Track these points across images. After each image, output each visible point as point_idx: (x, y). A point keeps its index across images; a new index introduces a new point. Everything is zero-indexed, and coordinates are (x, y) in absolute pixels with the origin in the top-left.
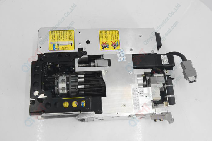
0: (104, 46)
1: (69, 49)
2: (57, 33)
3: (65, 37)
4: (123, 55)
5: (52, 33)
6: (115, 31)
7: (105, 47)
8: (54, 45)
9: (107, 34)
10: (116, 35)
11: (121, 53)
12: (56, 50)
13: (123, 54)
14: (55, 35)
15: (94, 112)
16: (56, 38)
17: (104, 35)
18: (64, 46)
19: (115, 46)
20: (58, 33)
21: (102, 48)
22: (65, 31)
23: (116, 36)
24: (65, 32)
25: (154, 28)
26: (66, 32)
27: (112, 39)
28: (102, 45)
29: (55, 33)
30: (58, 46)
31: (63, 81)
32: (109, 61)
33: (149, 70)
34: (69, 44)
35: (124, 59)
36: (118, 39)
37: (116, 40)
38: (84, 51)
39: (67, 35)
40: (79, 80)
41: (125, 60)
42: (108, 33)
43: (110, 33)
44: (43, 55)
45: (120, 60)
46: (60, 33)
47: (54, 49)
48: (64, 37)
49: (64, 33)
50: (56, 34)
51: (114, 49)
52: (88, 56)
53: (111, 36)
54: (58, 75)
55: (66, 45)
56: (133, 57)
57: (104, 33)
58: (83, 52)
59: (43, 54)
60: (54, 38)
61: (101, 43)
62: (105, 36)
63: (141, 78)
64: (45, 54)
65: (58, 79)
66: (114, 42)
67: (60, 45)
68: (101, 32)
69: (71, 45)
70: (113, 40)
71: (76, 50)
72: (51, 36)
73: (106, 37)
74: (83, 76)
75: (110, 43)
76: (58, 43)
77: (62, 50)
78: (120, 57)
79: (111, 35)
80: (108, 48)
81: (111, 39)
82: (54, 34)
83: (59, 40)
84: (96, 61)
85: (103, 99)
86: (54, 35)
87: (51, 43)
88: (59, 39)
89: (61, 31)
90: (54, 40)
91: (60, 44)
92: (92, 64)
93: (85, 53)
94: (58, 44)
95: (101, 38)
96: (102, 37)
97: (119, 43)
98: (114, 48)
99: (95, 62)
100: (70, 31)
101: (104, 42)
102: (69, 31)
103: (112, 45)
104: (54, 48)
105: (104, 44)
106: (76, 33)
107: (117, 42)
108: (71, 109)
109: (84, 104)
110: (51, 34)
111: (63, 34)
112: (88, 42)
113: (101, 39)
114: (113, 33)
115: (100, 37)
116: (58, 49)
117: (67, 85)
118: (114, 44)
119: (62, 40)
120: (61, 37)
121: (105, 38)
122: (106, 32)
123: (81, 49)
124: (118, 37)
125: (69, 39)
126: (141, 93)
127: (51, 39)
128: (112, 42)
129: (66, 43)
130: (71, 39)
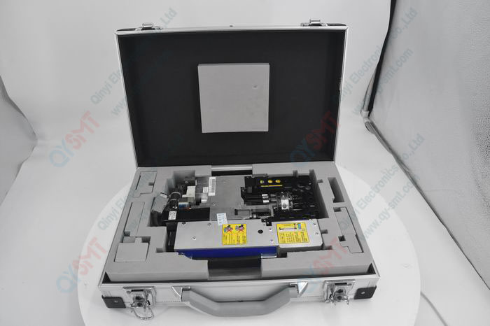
1: (282, 224)
6: (226, 243)
7: (240, 227)
8: (300, 228)
9: (237, 241)
10: (226, 239)
11: (222, 221)
12: (297, 223)
16: (300, 235)
17: (241, 238)
18: (288, 227)
19: (229, 228)
24: (290, 241)
27: (231, 235)
28: (244, 229)
29: (301, 240)
31: (285, 206)
34: (283, 229)
38: (265, 223)
41: (218, 214)
48: (290, 236)
56: (208, 218)
60: (302, 235)
61: (245, 231)
62: (239, 238)
66: (229, 232)
68: (245, 243)
69: (280, 228)
72: (306, 237)
74: (265, 201)
75: (234, 231)
76: (296, 230)
78: (223, 217)
79: (232, 239)
80: (237, 226)
85: (244, 186)
87: (304, 230)
90: (301, 233)
93: (263, 221)
95: (245, 237)
96: (243, 237)
97: (224, 231)
98: (229, 226)
101: (241, 232)
103: (231, 228)
104: (299, 225)
105: (241, 230)
108: (274, 179)
112: (261, 232)
113: (245, 235)
118: (229, 230)
119: (292, 233)
124: (224, 237)
125: (284, 235)
127: (305, 233)
128: (232, 232)
129: (286, 230)
130: (281, 234)
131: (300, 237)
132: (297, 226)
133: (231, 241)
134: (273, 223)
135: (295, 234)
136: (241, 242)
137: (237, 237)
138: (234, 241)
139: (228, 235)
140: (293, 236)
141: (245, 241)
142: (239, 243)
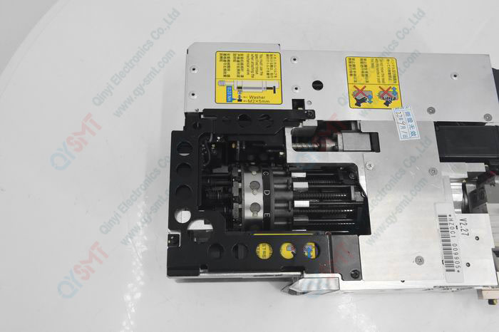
0: (360, 97)
1: (267, 103)
2: (235, 58)
3: (257, 68)
4: (410, 123)
5: (224, 57)
6: (388, 60)
7: (363, 100)
8: (229, 89)
9: (366, 66)
10: (389, 71)
11: (405, 118)
12: (234, 101)
13: (410, 120)
14: (231, 62)
15: (338, 275)
16: (233, 71)
17: (359, 70)
18: (256, 93)
19: (388, 97)
20: (238, 59)
21: (355, 102)
22: (255, 54)
23: (390, 74)
24: (257, 57)
25: (488, 55)
26: (261, 57)
27: (381, 80)
28: (355, 95)
29: (232, 59)
30: (240, 92)
31: (254, 186)
32: (374, 138)
33: (480, 167)
34: (268, 88)
35: (413, 134)
36: (395, 79)
37: (392, 82)
38: (307, 107)
39: (261, 64)
40: (297, 185)
41: (417, 137)
42: (368, 62)
43: (375, 64)
44: (201, 113)
45: (405, 136)
46: (245, 60)
47: (230, 99)
48: (255, 70)
49: (254, 58)
50: (234, 61)
51: (386, 107)
52: (318, 121)
53: (378, 74)
54: (239, 171)
55: (261, 91)
56: (437, 129)
57: (357, 62)
58: (304, 110)
59: (201, 111)
60: (229, 70)
61: (353, 90)
62: (363, 72)
63: (457, 187)
64: (206, 111)
65: (240, 182)
66: (385, 88)
67: (243, 90)
68: (350, 59)
69: (275, 92)
70: (383, 81)
71: (288, 106)
72: (221, 65)
73: (365, 75)
74: (303, 175)
75: (375, 91)
76: (240, 85)
77: (250, 103)
78: (404, 128)
79: (378, 69)
80: (370, 102)
81: (379, 79)
82: (229, 61)
83: (242, 76)
84: (339, 137)
85: (363, 240)
86: (229, 64)
87: (222, 83)
88: (242, 73)
89: (245, 54)
90: (229, 76)
91: (246, 88)
92: (329, 145)
93: (311, 115)
94: (240, 88)
95: (351, 75)
96: (355, 75)
97: (397, 91)
98: (387, 104)
99: (335, 140)
100: (270, 55)
101: (360, 87)
102: (268, 55)
103: (381, 97)
104: (229, 97)
105: (361, 91)
106: (286, 59)
107: (394, 89)
109: (311, 251)
110: (221, 61)
111: (250, 61)
112: (318, 85)
113: (351, 79)
114: (382, 64)
115: (349, 73)
116: (240, 100)
117: (265, 197)
118: (386, 92)
119: (250, 76)
120: (245, 68)
121: (363, 75)
122: (363, 60)
123: (298, 103)
124: (394, 77)
125: (268, 74)
126: (464, 227)
127: (220, 75)
128: (380, 87)
129: (261, 86)
130: (274, 75)
131: (234, 65)
132: (235, 94)
133: (380, 67)
134: (290, 107)
135: (244, 73)
137: (367, 75)
138: (373, 65)
139: (387, 81)
140: (248, 70)
141: (350, 62)
142: (362, 59)
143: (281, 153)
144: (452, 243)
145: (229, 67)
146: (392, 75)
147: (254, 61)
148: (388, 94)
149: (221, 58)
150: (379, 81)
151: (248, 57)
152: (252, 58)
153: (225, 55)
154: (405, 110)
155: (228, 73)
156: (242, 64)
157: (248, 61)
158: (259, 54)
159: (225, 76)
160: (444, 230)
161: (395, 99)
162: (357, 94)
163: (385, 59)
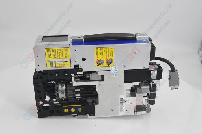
0: (99, 63)
1: (65, 67)
2: (52, 51)
3: (61, 54)
4: (116, 72)
6: (111, 48)
7: (100, 64)
8: (51, 62)
9: (102, 51)
10: (111, 52)
11: (114, 70)
12: (53, 67)
14: (51, 52)
15: (88, 115)
16: (52, 56)
18: (61, 63)
19: (109, 62)
20: (54, 51)
21: (97, 65)
24: (61, 50)
27: (107, 56)
28: (97, 62)
29: (51, 51)
32: (103, 77)
34: (66, 62)
38: (80, 67)
39: (63, 52)
41: (117, 76)
45: (113, 76)
46: (56, 51)
47: (52, 66)
48: (60, 55)
50: (52, 52)
51: (108, 66)
52: (84, 72)
53: (107, 54)
59: (42, 71)
60: (51, 55)
61: (96, 60)
62: (101, 54)
64: (44, 71)
66: (109, 59)
67: (57, 63)
68: (96, 49)
69: (68, 63)
72: (47, 54)
74: (79, 90)
75: (105, 60)
76: (55, 61)
77: (59, 67)
78: (113, 73)
79: (107, 52)
80: (103, 64)
82: (50, 52)
83: (56, 58)
85: (96, 106)
86: (50, 53)
87: (49, 61)
88: (55, 56)
89: (56, 49)
90: (51, 58)
93: (81, 70)
95: (96, 55)
96: (98, 55)
97: (113, 60)
98: (108, 65)
99: (89, 75)
101: (99, 59)
102: (65, 49)
105: (99, 61)
106: (72, 50)
110: (47, 52)
111: (58, 51)
112: (84, 59)
113: (96, 56)
114: (108, 50)
115: (96, 54)
116: (56, 66)
117: (66, 96)
118: (108, 61)
119: (59, 57)
120: (57, 54)
121: (101, 55)
123: (76, 66)
124: (113, 55)
125: (65, 56)
126: (128, 101)
127: (47, 57)
128: (107, 59)
129: (63, 61)
130: (68, 57)
131: (52, 53)
132: (54, 64)
133: (107, 51)
134: (74, 68)
136: (99, 50)
137: (102, 55)
138: (105, 50)
139: (110, 56)
140: (58, 55)
141: (96, 50)
142: (101, 49)
143: (71, 83)
144: (123, 105)
145: (50, 54)
146: (112, 54)
147: (60, 52)
148: (109, 61)
149: (47, 51)
150: (107, 57)
151: (57, 50)
152: (59, 51)
153: (48, 50)
154: (115, 67)
155: (50, 57)
156: (55, 53)
157: (57, 52)
158: (61, 49)
159: (49, 58)
160: (121, 102)
161: (112, 63)
162: (98, 62)
163: (110, 48)
